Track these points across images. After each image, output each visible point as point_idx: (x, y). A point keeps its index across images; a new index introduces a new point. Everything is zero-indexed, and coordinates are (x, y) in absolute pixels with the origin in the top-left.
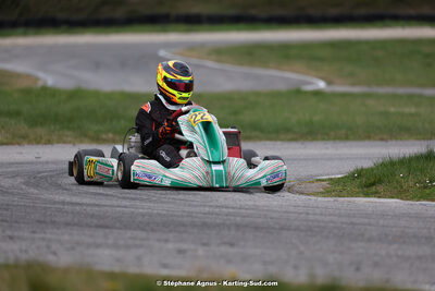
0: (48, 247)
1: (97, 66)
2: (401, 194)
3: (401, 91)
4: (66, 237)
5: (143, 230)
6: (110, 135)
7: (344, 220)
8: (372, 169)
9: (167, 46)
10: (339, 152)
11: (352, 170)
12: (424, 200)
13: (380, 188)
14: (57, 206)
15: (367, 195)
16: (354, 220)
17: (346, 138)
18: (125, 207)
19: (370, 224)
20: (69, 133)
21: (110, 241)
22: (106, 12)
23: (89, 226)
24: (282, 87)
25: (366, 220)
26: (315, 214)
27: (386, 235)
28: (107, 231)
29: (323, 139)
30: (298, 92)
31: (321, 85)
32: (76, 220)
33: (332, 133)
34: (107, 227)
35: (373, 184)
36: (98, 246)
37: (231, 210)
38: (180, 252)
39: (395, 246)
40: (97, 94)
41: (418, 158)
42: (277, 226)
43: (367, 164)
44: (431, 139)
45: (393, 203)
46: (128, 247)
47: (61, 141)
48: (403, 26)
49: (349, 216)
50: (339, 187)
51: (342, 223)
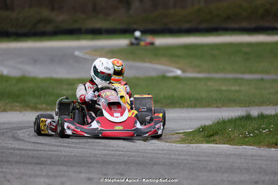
0: (5, 177)
1: (35, 61)
2: (230, 141)
3: (230, 76)
4: (16, 171)
5: (65, 165)
6: (44, 106)
7: (194, 158)
8: (211, 126)
9: (80, 48)
10: (190, 115)
11: (198, 126)
12: (245, 145)
13: (216, 138)
14: (10, 151)
15: (208, 142)
16: (200, 158)
17: (195, 106)
18: (54, 151)
19: (210, 161)
20: (18, 104)
21: (44, 173)
22: (41, 27)
23: (30, 163)
24: (153, 74)
25: (208, 159)
26: (175, 155)
27: (221, 168)
28: (42, 166)
29: (180, 107)
30: (164, 78)
31: (179, 72)
32: (22, 160)
33: (186, 104)
34: (42, 164)
35: (212, 136)
36: (36, 176)
37: (121, 153)
38: (89, 179)
39: (226, 175)
40: (35, 79)
41: (241, 118)
42: (151, 163)
43: (208, 123)
44: (249, 106)
45: (225, 147)
46: (55, 177)
47: (12, 109)
48: (231, 35)
49: (196, 156)
50: (190, 137)
51: (192, 160)
